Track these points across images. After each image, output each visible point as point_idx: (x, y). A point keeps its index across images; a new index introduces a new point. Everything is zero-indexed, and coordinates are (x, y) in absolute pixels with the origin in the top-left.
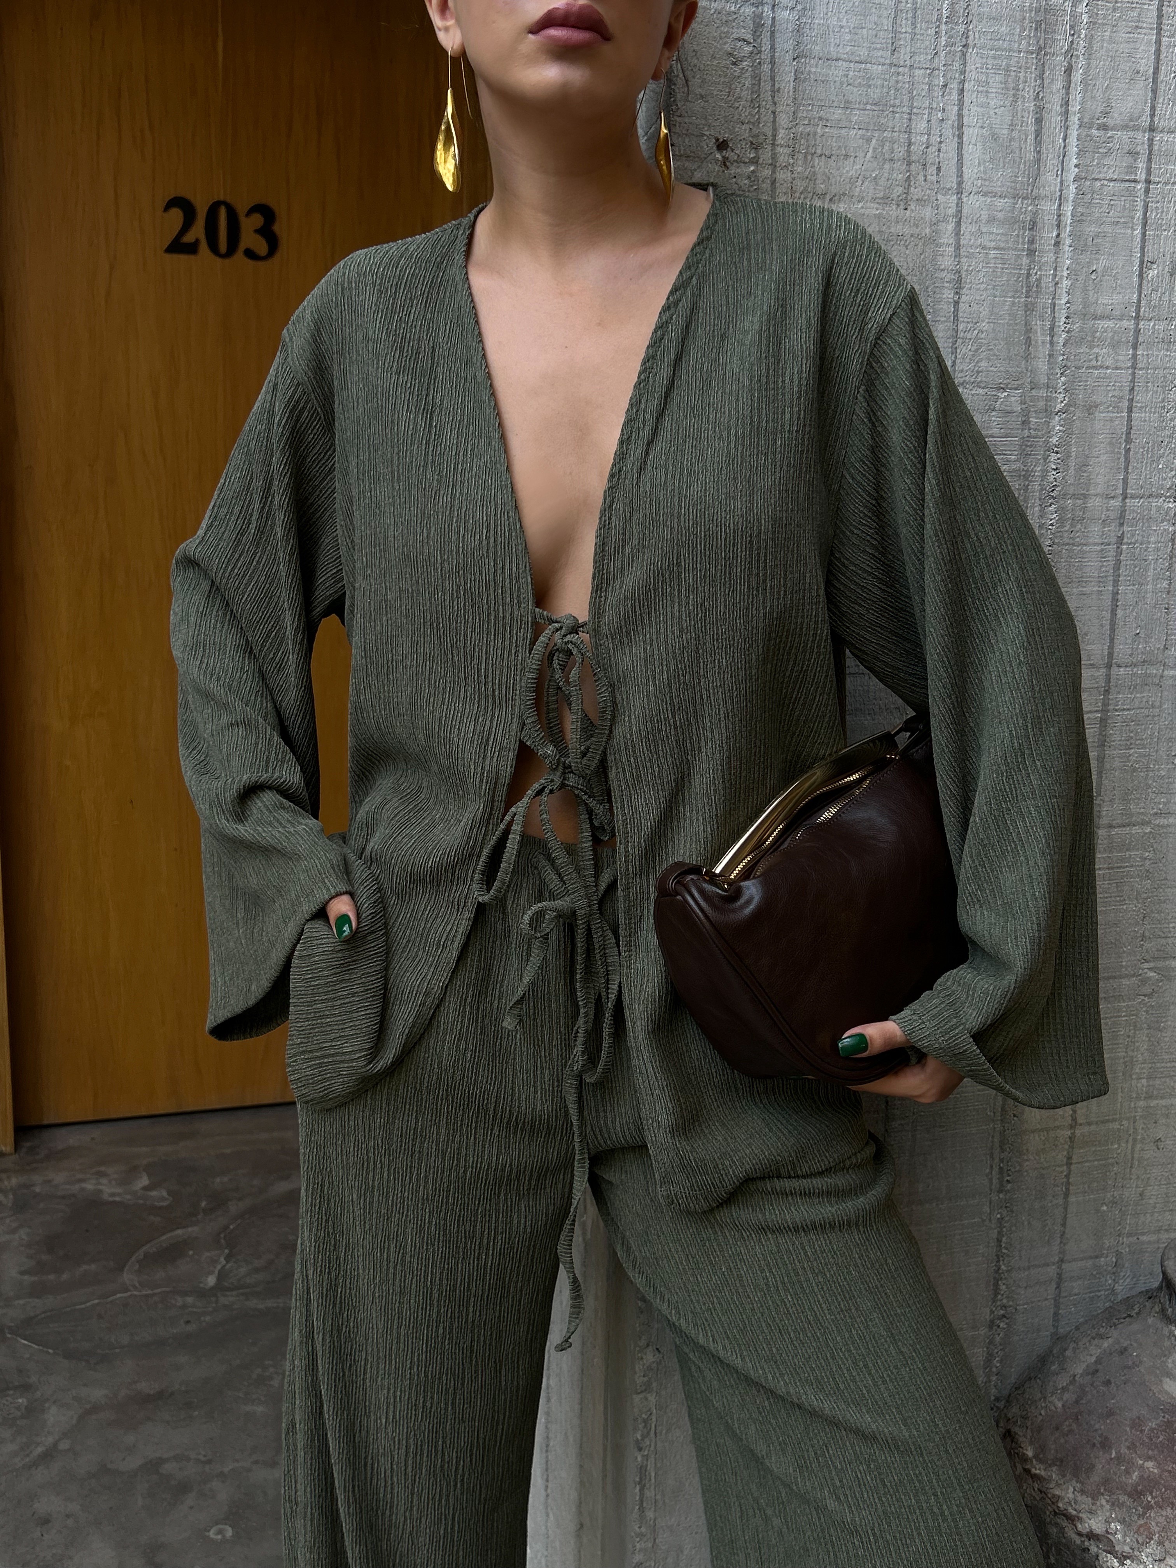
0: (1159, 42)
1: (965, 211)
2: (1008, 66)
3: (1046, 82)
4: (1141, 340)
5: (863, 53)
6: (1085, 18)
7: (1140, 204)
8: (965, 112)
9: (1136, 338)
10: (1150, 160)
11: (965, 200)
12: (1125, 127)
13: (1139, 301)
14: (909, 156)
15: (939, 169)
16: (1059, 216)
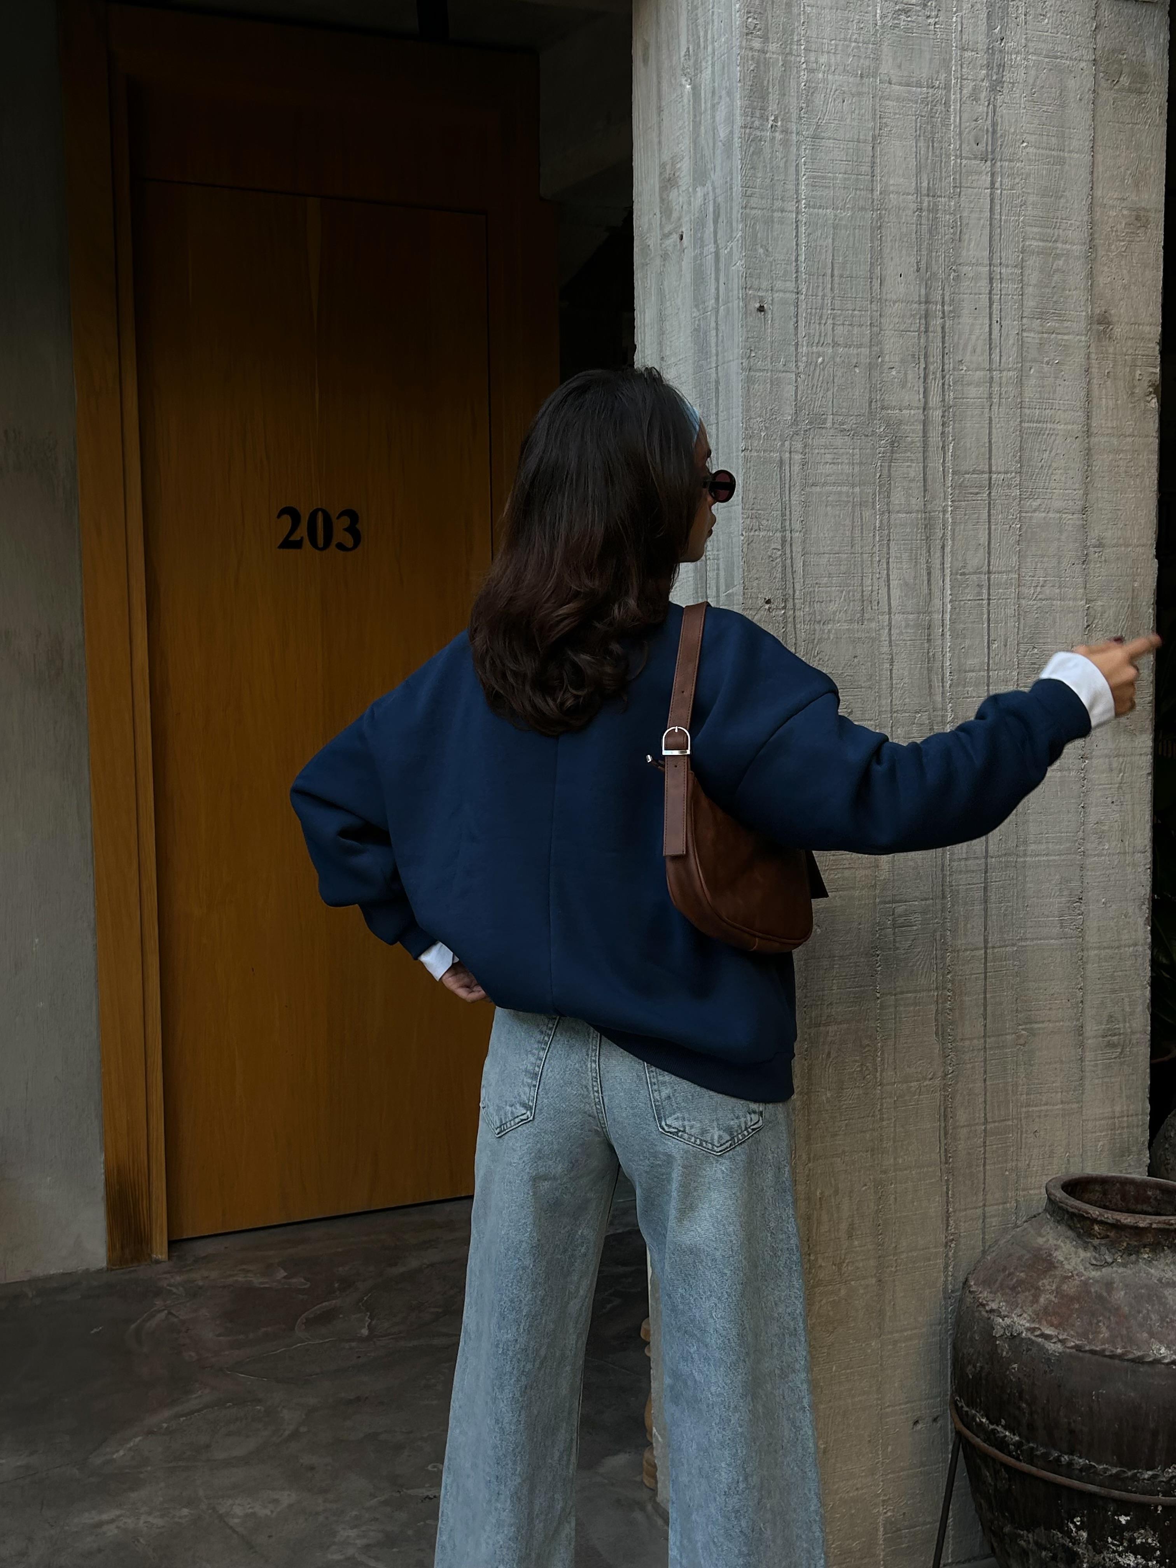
0: (989, 529)
1: (893, 623)
2: (912, 548)
3: (932, 553)
4: (991, 681)
5: (837, 549)
6: (950, 520)
7: (985, 611)
8: (891, 573)
9: (988, 680)
10: (989, 588)
11: (893, 617)
12: (975, 573)
13: (989, 661)
14: (863, 597)
15: (878, 603)
16: (943, 620)
